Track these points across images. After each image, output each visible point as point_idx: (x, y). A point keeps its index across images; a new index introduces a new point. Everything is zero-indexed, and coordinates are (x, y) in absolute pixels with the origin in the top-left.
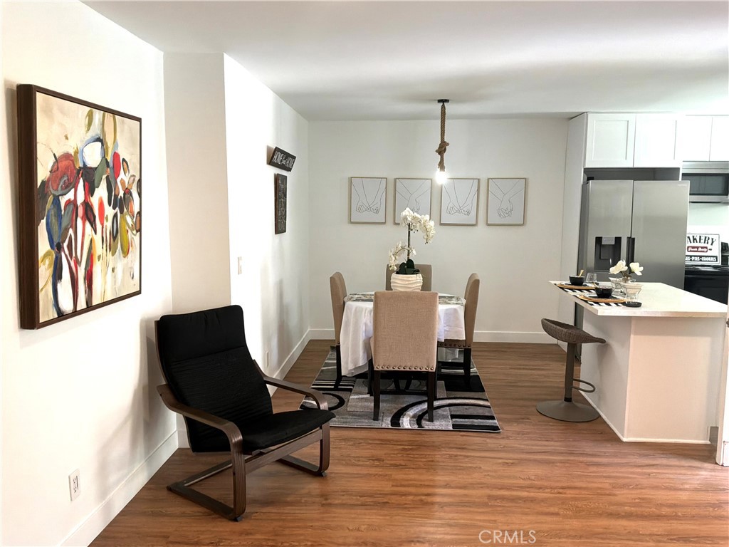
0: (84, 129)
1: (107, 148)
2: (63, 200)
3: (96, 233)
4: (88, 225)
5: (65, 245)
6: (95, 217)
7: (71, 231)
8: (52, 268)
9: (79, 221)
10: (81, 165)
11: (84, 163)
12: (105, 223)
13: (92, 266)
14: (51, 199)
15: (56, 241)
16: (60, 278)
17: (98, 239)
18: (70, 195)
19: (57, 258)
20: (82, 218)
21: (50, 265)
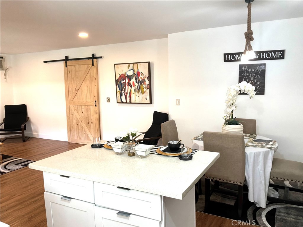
0: (127, 68)
1: (135, 71)
2: (122, 82)
3: (132, 88)
4: (129, 87)
5: (123, 90)
6: (131, 85)
7: (124, 88)
9: (127, 86)
10: (127, 75)
11: (128, 75)
12: (135, 86)
13: (131, 95)
14: (119, 82)
16: (122, 96)
17: (133, 90)
18: (124, 81)
19: (121, 92)
20: (128, 85)
21: (119, 93)
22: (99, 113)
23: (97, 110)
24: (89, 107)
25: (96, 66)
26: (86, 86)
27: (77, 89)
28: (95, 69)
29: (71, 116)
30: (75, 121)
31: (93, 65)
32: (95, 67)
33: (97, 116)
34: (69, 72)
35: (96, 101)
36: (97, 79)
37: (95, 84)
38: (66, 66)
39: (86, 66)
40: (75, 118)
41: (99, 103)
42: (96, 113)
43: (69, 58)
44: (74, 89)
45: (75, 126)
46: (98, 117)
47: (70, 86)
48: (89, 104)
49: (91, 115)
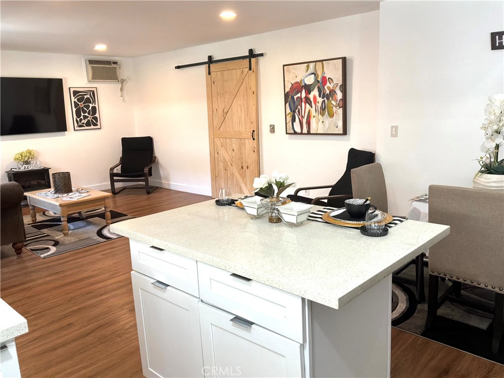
0: (305, 72)
1: (318, 75)
2: (295, 97)
3: (312, 107)
5: (297, 111)
6: (311, 102)
7: (299, 107)
8: (291, 118)
9: (303, 104)
11: (305, 84)
12: (317, 104)
13: (310, 119)
14: (290, 97)
15: (293, 110)
16: (295, 121)
17: (313, 110)
18: (299, 95)
19: (293, 115)
20: (305, 103)
22: (257, 151)
23: (256, 147)
24: (243, 140)
25: (255, 71)
26: (240, 106)
27: (225, 111)
28: (253, 76)
29: (216, 155)
30: (222, 164)
31: (250, 69)
32: (253, 71)
33: (255, 155)
34: (214, 82)
35: (254, 131)
36: (256, 93)
37: (254, 103)
38: (209, 73)
39: (239, 71)
40: (222, 159)
41: (258, 135)
42: (254, 151)
43: (213, 59)
44: (220, 111)
45: (223, 171)
46: (256, 158)
47: (215, 106)
48: (244, 136)
49: (247, 154)
